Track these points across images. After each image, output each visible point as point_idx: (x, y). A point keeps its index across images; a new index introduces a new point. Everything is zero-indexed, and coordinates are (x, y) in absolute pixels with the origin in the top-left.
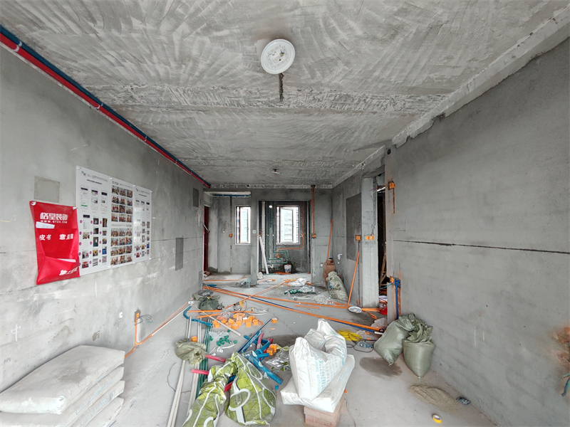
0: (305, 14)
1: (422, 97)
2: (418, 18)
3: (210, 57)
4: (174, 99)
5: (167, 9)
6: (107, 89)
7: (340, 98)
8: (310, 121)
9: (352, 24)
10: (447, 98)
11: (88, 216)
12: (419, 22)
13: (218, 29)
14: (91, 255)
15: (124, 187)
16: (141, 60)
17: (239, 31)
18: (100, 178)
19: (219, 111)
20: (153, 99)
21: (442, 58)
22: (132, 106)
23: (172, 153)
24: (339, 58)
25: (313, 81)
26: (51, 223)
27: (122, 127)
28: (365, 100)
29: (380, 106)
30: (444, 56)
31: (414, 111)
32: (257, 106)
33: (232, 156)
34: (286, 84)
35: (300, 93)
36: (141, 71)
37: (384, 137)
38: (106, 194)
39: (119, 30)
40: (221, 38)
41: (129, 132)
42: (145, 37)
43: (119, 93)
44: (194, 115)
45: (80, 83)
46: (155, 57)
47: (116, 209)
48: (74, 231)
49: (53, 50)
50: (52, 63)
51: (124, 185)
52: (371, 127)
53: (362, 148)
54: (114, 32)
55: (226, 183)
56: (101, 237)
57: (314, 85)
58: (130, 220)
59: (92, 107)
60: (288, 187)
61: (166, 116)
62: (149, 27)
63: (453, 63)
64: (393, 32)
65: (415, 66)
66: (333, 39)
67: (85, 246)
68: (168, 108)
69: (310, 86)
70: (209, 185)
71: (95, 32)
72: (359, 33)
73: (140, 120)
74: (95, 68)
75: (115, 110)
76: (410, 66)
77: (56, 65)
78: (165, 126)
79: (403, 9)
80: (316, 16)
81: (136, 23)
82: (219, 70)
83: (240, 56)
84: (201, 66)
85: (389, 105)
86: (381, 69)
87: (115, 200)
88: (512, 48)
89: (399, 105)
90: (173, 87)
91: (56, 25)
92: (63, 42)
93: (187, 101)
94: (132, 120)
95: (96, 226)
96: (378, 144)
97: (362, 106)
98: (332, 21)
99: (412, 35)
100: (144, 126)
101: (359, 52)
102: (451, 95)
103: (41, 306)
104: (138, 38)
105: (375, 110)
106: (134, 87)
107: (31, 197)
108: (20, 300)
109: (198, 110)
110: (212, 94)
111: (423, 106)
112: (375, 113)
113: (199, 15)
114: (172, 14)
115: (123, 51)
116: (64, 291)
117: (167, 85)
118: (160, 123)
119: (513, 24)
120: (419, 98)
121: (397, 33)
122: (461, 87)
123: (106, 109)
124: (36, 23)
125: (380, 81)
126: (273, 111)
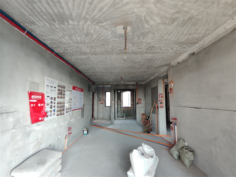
0: (137, 15)
1: (185, 46)
2: (184, 15)
3: (98, 33)
4: (83, 50)
5: (83, 16)
6: (58, 47)
7: (150, 47)
8: (137, 57)
9: (156, 18)
10: (195, 46)
11: (49, 97)
12: (184, 16)
13: (102, 22)
14: (49, 112)
15: (62, 85)
16: (71, 35)
17: (110, 23)
18: (53, 81)
19: (100, 54)
20: (75, 50)
21: (194, 30)
22: (66, 53)
23: (80, 71)
24: (150, 32)
25: (139, 41)
26: (35, 100)
27: (62, 61)
28: (160, 48)
29: (166, 50)
30: (194, 29)
31: (181, 52)
32: (116, 51)
33: (104, 71)
34: (128, 43)
35: (133, 46)
36: (71, 40)
37: (168, 63)
38: (55, 88)
39: (64, 25)
40: (103, 26)
41: (65, 63)
42: (74, 27)
43: (62, 48)
44: (90, 56)
45: (48, 45)
46: (77, 35)
47: (59, 94)
48: (44, 103)
49: (39, 33)
50: (38, 38)
51: (62, 84)
52: (162, 59)
53: (158, 67)
54: (62, 26)
55: (101, 82)
56: (53, 105)
57: (139, 42)
58: (64, 98)
59: (52, 54)
60: (127, 83)
61: (79, 56)
62: (75, 23)
63: (198, 32)
64: (173, 20)
65: (182, 33)
66: (148, 24)
67: (47, 109)
68: (80, 53)
69: (137, 43)
70: (94, 83)
71: (55, 26)
72: (159, 21)
73: (69, 58)
74: (54, 39)
75: (60, 55)
76: (180, 33)
77: (39, 38)
78: (78, 60)
79: (177, 11)
80: (141, 16)
81: (70, 22)
82: (101, 38)
83: (110, 32)
84: (94, 37)
85: (170, 50)
86: (167, 35)
87: (59, 90)
88: (225, 25)
89: (175, 49)
90: (83, 45)
91: (40, 23)
92: (42, 30)
93: (88, 50)
94: (66, 58)
95: (52, 100)
96: (165, 66)
97: (159, 50)
98: (148, 17)
99: (181, 21)
100: (70, 61)
101: (159, 29)
102: (197, 45)
103: (30, 133)
104: (71, 27)
105: (164, 52)
106: (68, 45)
107: (28, 89)
108: (23, 130)
109: (92, 54)
110: (98, 47)
111: (185, 49)
112: (164, 53)
113: (95, 18)
114: (85, 18)
115: (65, 33)
116: (39, 127)
117: (80, 44)
118: (77, 59)
119: (225, 15)
120: (183, 46)
121: (175, 21)
122: (202, 41)
123: (57, 55)
124: (33, 23)
125: (167, 40)
126: (122, 53)
